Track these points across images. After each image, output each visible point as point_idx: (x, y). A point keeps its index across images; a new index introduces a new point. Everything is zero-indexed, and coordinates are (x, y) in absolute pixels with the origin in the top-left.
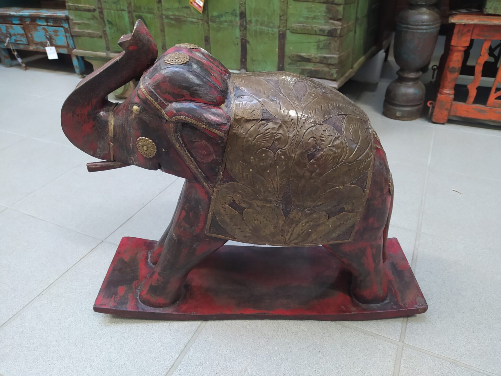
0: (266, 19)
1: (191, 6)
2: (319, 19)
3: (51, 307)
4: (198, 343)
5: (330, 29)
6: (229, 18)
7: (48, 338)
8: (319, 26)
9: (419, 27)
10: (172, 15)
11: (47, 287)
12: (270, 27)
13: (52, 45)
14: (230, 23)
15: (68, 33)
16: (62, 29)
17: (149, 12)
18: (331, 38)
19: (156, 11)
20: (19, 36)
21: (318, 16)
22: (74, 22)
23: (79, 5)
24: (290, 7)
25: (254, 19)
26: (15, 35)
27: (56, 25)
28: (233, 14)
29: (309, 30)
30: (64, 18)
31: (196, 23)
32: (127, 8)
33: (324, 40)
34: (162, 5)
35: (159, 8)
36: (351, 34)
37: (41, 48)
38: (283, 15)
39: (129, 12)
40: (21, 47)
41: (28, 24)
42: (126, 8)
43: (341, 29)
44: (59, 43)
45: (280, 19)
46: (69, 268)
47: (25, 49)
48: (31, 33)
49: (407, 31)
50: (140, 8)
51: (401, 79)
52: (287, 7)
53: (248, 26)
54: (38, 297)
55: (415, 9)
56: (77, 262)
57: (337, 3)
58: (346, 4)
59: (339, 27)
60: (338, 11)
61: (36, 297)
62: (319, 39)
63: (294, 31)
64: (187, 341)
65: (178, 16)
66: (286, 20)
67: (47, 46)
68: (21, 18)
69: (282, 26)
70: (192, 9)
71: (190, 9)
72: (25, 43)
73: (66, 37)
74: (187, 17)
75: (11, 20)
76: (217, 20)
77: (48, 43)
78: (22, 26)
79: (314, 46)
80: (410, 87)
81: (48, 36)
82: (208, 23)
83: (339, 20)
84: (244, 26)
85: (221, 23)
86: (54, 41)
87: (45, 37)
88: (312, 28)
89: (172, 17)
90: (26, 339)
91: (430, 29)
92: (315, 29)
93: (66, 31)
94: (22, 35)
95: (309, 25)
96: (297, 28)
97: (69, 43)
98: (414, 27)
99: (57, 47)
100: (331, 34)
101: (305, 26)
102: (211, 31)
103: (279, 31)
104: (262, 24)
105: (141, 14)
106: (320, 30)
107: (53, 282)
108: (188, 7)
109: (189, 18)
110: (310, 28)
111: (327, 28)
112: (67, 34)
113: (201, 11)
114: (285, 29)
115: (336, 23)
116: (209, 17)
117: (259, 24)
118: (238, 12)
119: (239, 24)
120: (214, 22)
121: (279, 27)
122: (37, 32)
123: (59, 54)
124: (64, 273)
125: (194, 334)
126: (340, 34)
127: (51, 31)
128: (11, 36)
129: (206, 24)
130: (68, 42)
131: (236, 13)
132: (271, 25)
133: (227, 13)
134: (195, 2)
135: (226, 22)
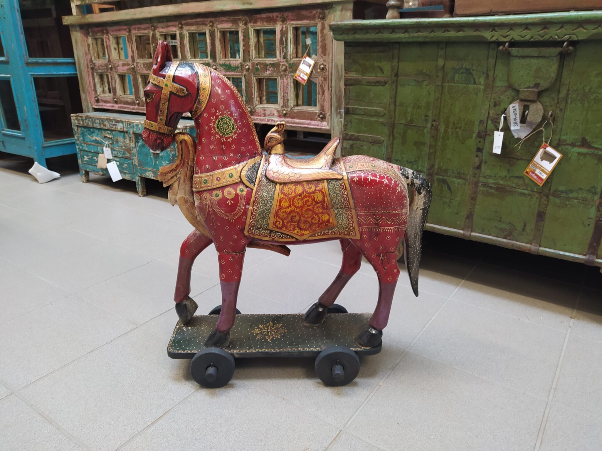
1: (526, 176)
6: (583, 195)
10: (494, 183)
14: (583, 200)
17: (459, 177)
19: (469, 177)
28: (591, 191)
31: (529, 195)
32: (427, 170)
34: (480, 171)
35: (475, 174)
39: (429, 174)
42: (425, 170)
50: (446, 171)
65: (502, 185)
70: (527, 181)
71: (524, 180)
74: (516, 188)
76: (564, 195)
82: (547, 197)
85: (569, 199)
89: (493, 185)
102: (550, 206)
105: (445, 178)
108: (520, 177)
109: (519, 188)
113: (540, 183)
116: (552, 191)
118: (599, 190)
119: (597, 203)
120: (557, 197)
129: (544, 198)
131: (595, 190)
133: (581, 189)
134: (534, 173)
135: (577, 198)
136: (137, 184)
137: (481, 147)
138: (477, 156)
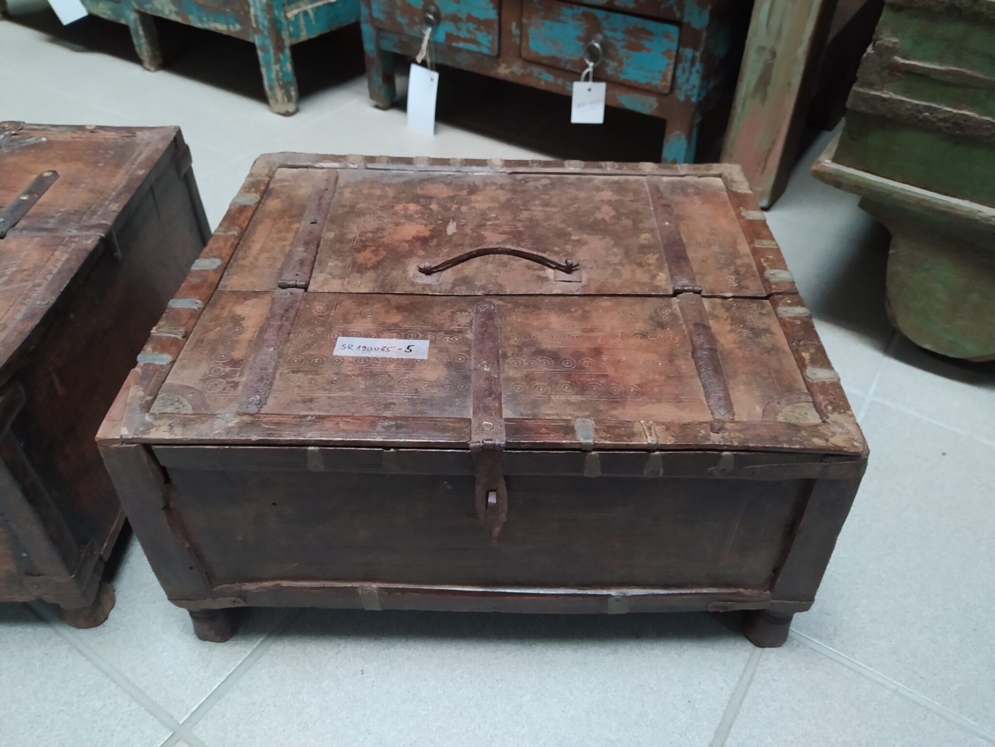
13: (598, 76)
15: (696, 48)
16: (673, 30)
20: (472, 26)
26: (455, 19)
37: (544, 79)
44: (632, 74)
48: (524, 21)
67: (579, 80)
72: (486, 51)
73: (679, 59)
77: (590, 67)
81: (596, 46)
86: (612, 65)
87: (581, 45)
93: (689, 39)
94: (483, 24)
112: (688, 53)
122: (548, 23)
127: (616, 31)
130: (674, 78)
136: (132, 32)
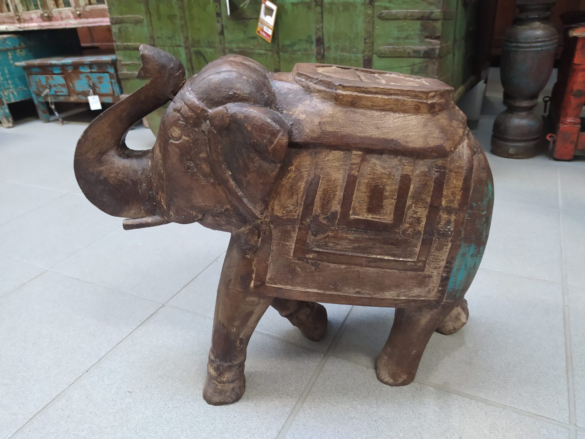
0: (347, 44)
1: (259, 35)
2: (412, 39)
3: (103, 385)
4: (295, 428)
5: (426, 49)
6: (304, 46)
7: (100, 423)
8: (413, 47)
9: (531, 44)
10: (237, 48)
11: (97, 361)
12: (353, 53)
13: (95, 93)
14: (305, 51)
15: (114, 79)
16: (107, 75)
17: (210, 46)
18: (427, 59)
19: (217, 45)
20: (60, 87)
21: (411, 35)
22: (123, 63)
23: (129, 44)
24: (377, 27)
25: (333, 45)
26: (55, 86)
27: (100, 71)
28: (309, 41)
29: (400, 52)
30: (110, 63)
31: (265, 54)
32: (184, 43)
33: (420, 63)
34: (224, 37)
35: (221, 40)
36: (450, 56)
37: (82, 99)
38: (368, 38)
39: (186, 48)
40: (62, 99)
41: (70, 73)
42: (182, 44)
43: (440, 49)
44: (103, 91)
45: (365, 43)
46: (123, 337)
47: (66, 101)
48: (73, 82)
49: (517, 51)
50: (199, 41)
51: (511, 110)
52: (373, 28)
53: (326, 54)
54: (86, 373)
55: (525, 25)
56: (134, 331)
57: (434, 18)
58: (444, 19)
59: (438, 47)
60: (435, 27)
61: (83, 373)
62: (413, 62)
63: (382, 55)
64: (280, 427)
65: (243, 48)
66: (373, 43)
67: (89, 95)
68: (63, 67)
69: (367, 50)
70: (260, 41)
72: (66, 94)
73: (112, 83)
74: (253, 49)
75: (51, 69)
76: (290, 49)
77: (91, 91)
78: (63, 75)
79: (408, 70)
80: (523, 118)
81: (91, 84)
82: (278, 54)
83: (437, 38)
84: (322, 54)
85: (294, 52)
86: (97, 89)
87: (87, 85)
88: (405, 50)
89: (236, 50)
90: (74, 424)
91: (547, 46)
92: (408, 51)
93: (111, 77)
94: (62, 85)
95: (400, 47)
96: (386, 52)
97: (115, 90)
98: (525, 45)
99: (101, 95)
100: (428, 55)
101: (396, 48)
102: (282, 63)
103: (364, 57)
104: (343, 50)
105: (200, 49)
106: (415, 51)
107: (104, 355)
108: (254, 38)
109: (256, 49)
110: (402, 50)
111: (423, 48)
112: (113, 81)
113: (269, 40)
114: (371, 53)
115: (434, 42)
116: (280, 47)
117: (339, 51)
118: (314, 39)
119: (315, 52)
120: (285, 52)
121: (364, 52)
122: (78, 80)
123: (103, 104)
124: (119, 344)
125: (289, 417)
126: (439, 54)
127: (94, 79)
128: (50, 87)
129: (276, 55)
130: (113, 89)
131: (312, 39)
132: (354, 50)
133: (301, 40)
134: (263, 31)
135: (300, 50)
137: (219, 12)
138: (218, 22)
